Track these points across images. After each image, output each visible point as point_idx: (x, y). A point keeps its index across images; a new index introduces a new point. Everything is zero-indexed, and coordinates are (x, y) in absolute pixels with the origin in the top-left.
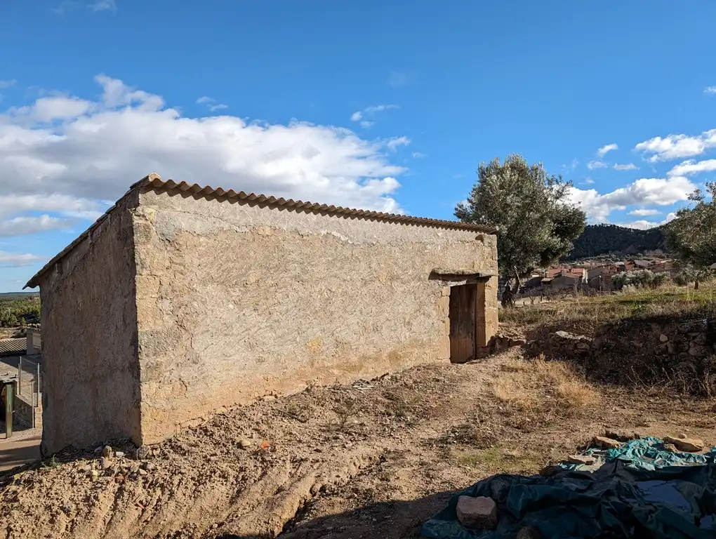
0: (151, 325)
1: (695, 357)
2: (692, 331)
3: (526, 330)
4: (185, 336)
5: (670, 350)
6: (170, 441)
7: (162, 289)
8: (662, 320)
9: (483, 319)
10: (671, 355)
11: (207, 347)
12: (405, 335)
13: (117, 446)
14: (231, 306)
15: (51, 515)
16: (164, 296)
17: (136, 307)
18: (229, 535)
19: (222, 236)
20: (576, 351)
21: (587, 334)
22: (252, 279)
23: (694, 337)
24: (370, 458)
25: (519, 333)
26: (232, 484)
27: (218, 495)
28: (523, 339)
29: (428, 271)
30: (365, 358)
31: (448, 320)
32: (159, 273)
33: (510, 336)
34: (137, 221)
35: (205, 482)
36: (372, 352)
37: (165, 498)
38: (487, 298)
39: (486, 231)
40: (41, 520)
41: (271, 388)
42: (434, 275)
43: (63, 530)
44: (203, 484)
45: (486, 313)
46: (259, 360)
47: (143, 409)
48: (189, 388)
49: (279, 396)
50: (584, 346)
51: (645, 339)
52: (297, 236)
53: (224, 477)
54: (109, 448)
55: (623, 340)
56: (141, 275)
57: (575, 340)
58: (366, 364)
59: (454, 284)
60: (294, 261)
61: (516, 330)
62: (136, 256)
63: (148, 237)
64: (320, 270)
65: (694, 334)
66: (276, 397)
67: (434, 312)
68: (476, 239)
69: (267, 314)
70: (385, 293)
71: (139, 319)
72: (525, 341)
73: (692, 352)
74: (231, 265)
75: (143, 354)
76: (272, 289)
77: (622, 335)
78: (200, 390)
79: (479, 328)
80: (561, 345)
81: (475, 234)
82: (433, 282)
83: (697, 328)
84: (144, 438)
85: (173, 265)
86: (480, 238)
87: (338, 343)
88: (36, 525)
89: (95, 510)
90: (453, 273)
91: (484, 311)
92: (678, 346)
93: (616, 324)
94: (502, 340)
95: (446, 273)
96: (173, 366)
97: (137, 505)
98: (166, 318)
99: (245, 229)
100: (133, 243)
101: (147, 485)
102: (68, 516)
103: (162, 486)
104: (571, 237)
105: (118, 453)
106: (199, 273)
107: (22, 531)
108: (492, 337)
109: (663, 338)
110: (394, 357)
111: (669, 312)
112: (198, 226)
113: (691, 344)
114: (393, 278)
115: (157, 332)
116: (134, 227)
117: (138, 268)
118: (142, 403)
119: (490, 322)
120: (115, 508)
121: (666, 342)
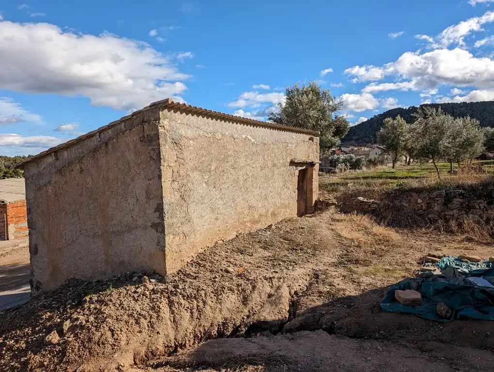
0: (169, 198)
1: (437, 211)
2: (436, 197)
3: (335, 196)
4: (185, 205)
5: (424, 208)
6: (180, 271)
7: (174, 175)
8: (419, 191)
9: (312, 189)
10: (424, 210)
11: (195, 211)
12: (278, 201)
13: (150, 276)
14: (204, 185)
15: (135, 320)
16: (175, 180)
17: (162, 187)
18: (261, 321)
19: (200, 140)
20: (369, 209)
21: (375, 199)
22: (213, 168)
23: (437, 201)
24: (309, 275)
25: (331, 198)
26: (237, 294)
27: (233, 301)
28: (335, 201)
29: (289, 161)
30: (261, 215)
31: (297, 191)
32: (172, 165)
33: (327, 200)
34: (161, 130)
35: (221, 294)
36: (264, 212)
37: (201, 304)
38: (314, 177)
39: (314, 135)
40: (130, 323)
41: (221, 236)
42: (292, 163)
43: (147, 328)
44: (220, 295)
45: (313, 186)
46: (216, 218)
47: (166, 252)
48: (187, 238)
49: (225, 240)
50: (375, 206)
51: (409, 201)
52: (233, 139)
53: (231, 290)
54: (146, 277)
55: (397, 202)
56: (164, 166)
57: (369, 202)
58: (261, 219)
59: (300, 168)
60: (231, 156)
61: (329, 196)
62: (161, 154)
63: (166, 141)
64: (242, 161)
65: (437, 199)
66: (223, 241)
67: (291, 187)
68: (309, 139)
69: (220, 189)
70: (270, 174)
71: (163, 195)
72: (337, 203)
73: (436, 208)
74: (204, 159)
75: (166, 217)
76: (222, 174)
77: (396, 199)
78: (192, 239)
79: (308, 195)
80: (360, 205)
81: (308, 137)
82: (291, 167)
83: (440, 195)
84: (167, 270)
85: (179, 159)
86: (311, 139)
87: (250, 207)
88: (128, 326)
89: (162, 314)
90: (302, 161)
91: (312, 185)
92: (429, 206)
93: (392, 193)
94: (322, 203)
95: (299, 162)
96: (180, 225)
97: (186, 310)
98: (176, 193)
99: (210, 135)
100: (159, 144)
101: (186, 298)
102: (146, 319)
103: (195, 298)
104: (340, 137)
105: (152, 280)
106: (190, 164)
107: (121, 331)
108: (316, 201)
109: (420, 201)
110: (274, 214)
111: (421, 186)
112: (190, 133)
113: (435, 204)
114: (274, 165)
115: (173, 203)
116: (159, 134)
117: (162, 161)
118: (166, 248)
119: (315, 192)
120: (173, 312)
121: (422, 203)
